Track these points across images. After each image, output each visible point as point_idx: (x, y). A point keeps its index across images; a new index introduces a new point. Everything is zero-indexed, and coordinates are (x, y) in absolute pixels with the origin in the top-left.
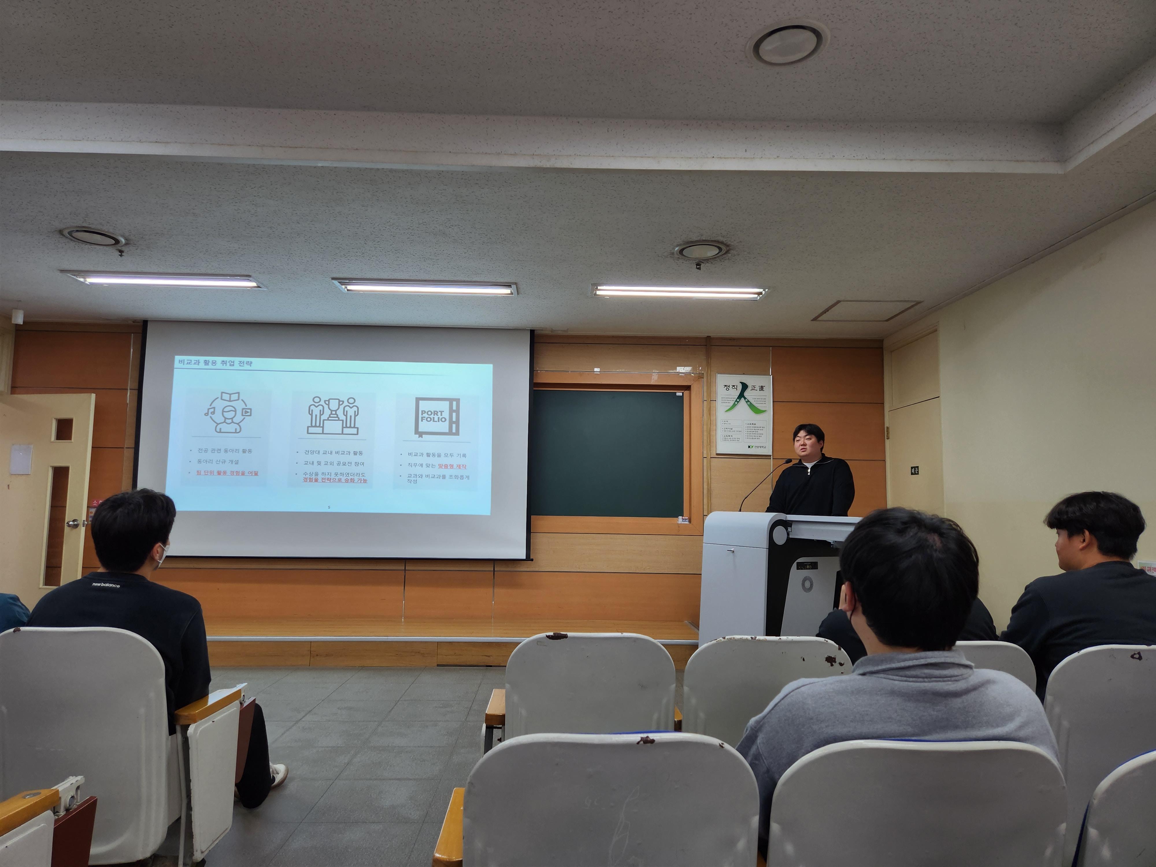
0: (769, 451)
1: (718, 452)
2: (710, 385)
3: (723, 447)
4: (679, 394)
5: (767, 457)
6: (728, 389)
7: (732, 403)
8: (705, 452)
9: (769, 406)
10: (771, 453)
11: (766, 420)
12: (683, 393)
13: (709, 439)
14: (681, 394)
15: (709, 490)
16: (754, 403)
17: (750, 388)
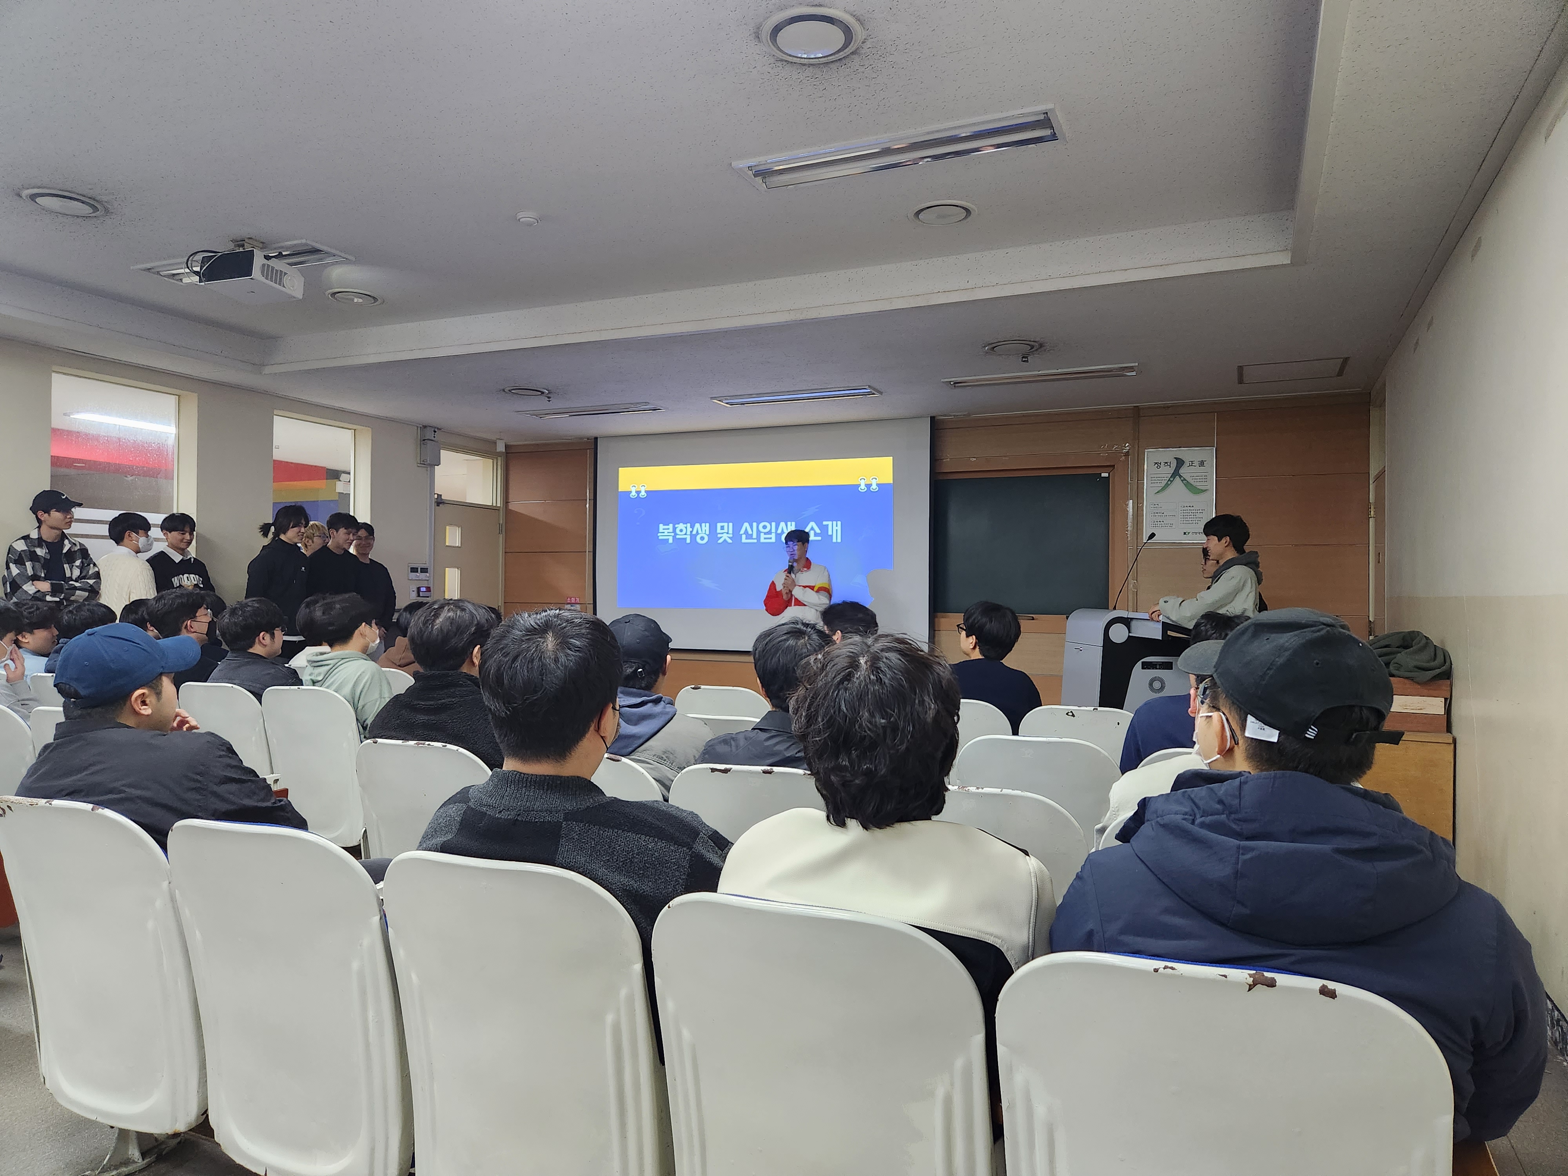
1: (1145, 541)
2: (1134, 465)
4: (1104, 475)
6: (1160, 467)
7: (1164, 483)
8: (1130, 541)
9: (1211, 484)
11: (1208, 500)
12: (1109, 474)
13: (1137, 526)
14: (1106, 475)
15: (1135, 583)
16: (1192, 482)
17: (1187, 464)
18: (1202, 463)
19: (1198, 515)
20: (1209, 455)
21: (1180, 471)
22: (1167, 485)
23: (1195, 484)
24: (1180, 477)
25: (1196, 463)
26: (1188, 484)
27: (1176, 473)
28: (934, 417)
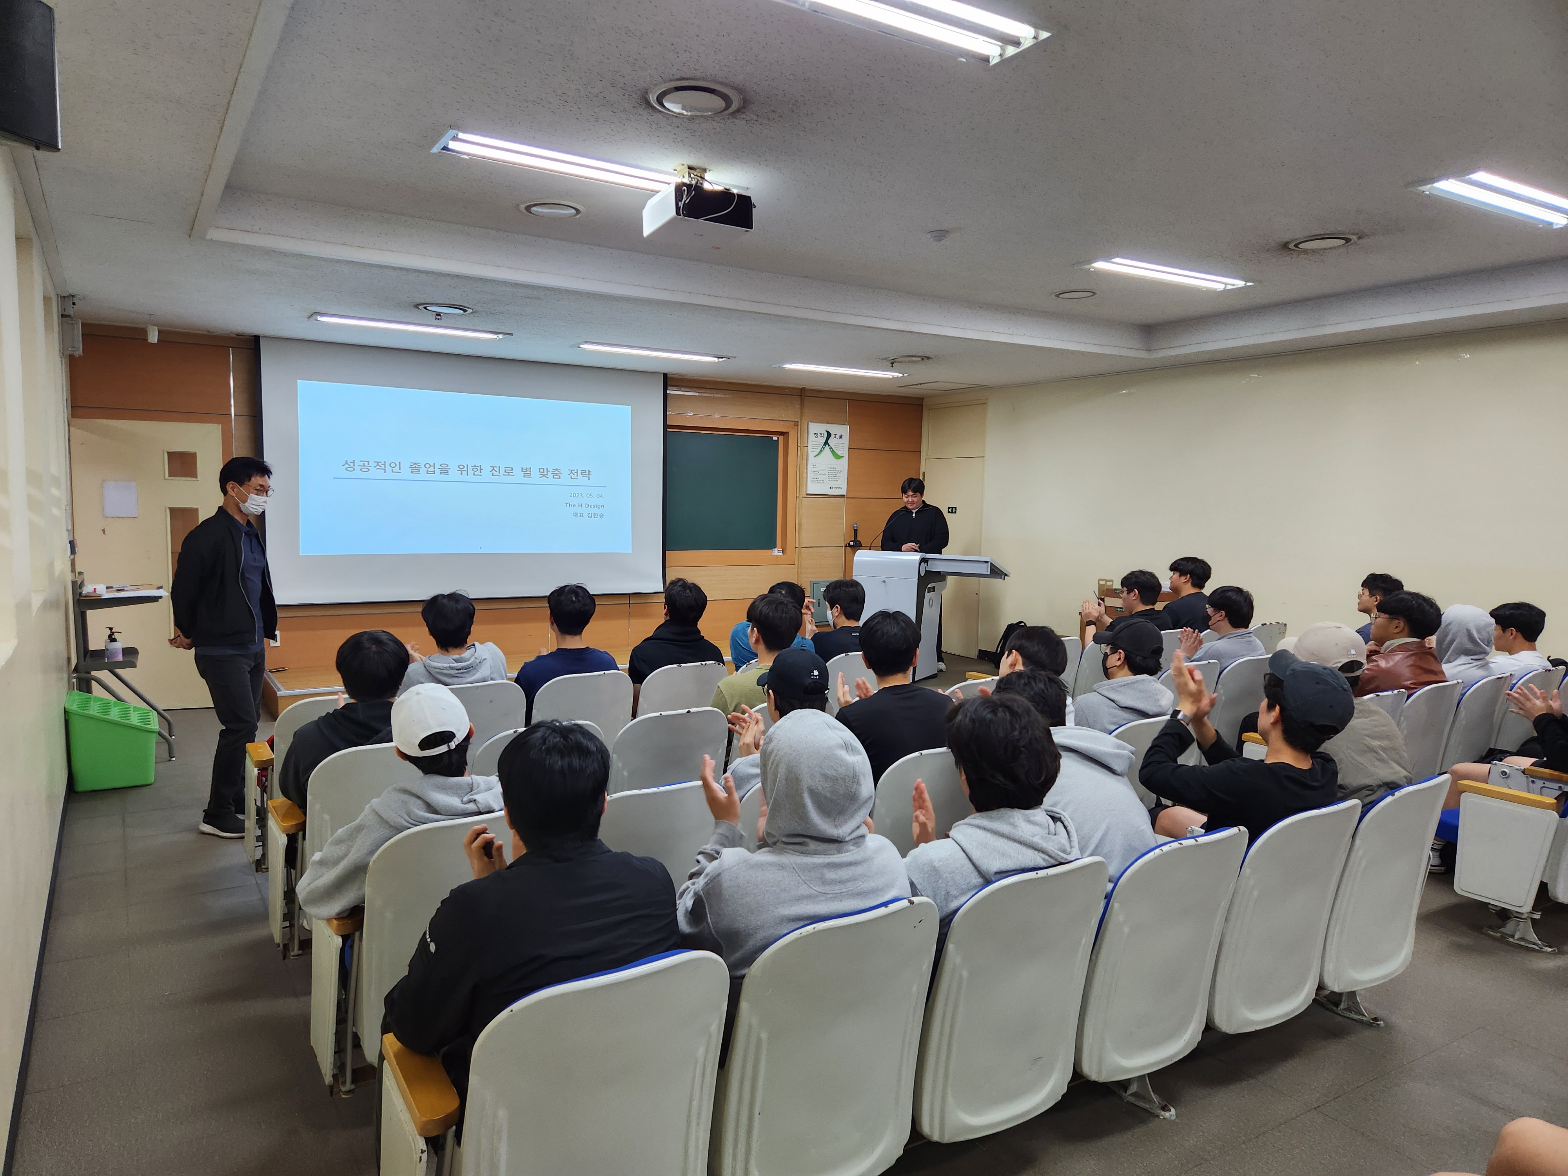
0: (843, 492)
1: (808, 493)
2: (802, 433)
3: (812, 488)
4: (775, 438)
5: (842, 496)
6: (817, 437)
7: (819, 450)
8: (798, 492)
9: (845, 453)
10: (845, 494)
11: (843, 465)
12: (778, 438)
13: (802, 480)
14: (776, 439)
15: (800, 524)
16: (835, 450)
17: (832, 436)
18: (841, 436)
19: (838, 475)
20: (844, 430)
21: (829, 441)
22: (821, 451)
23: (837, 452)
24: (829, 445)
25: (838, 437)
26: (833, 452)
27: (826, 443)
28: (667, 374)
